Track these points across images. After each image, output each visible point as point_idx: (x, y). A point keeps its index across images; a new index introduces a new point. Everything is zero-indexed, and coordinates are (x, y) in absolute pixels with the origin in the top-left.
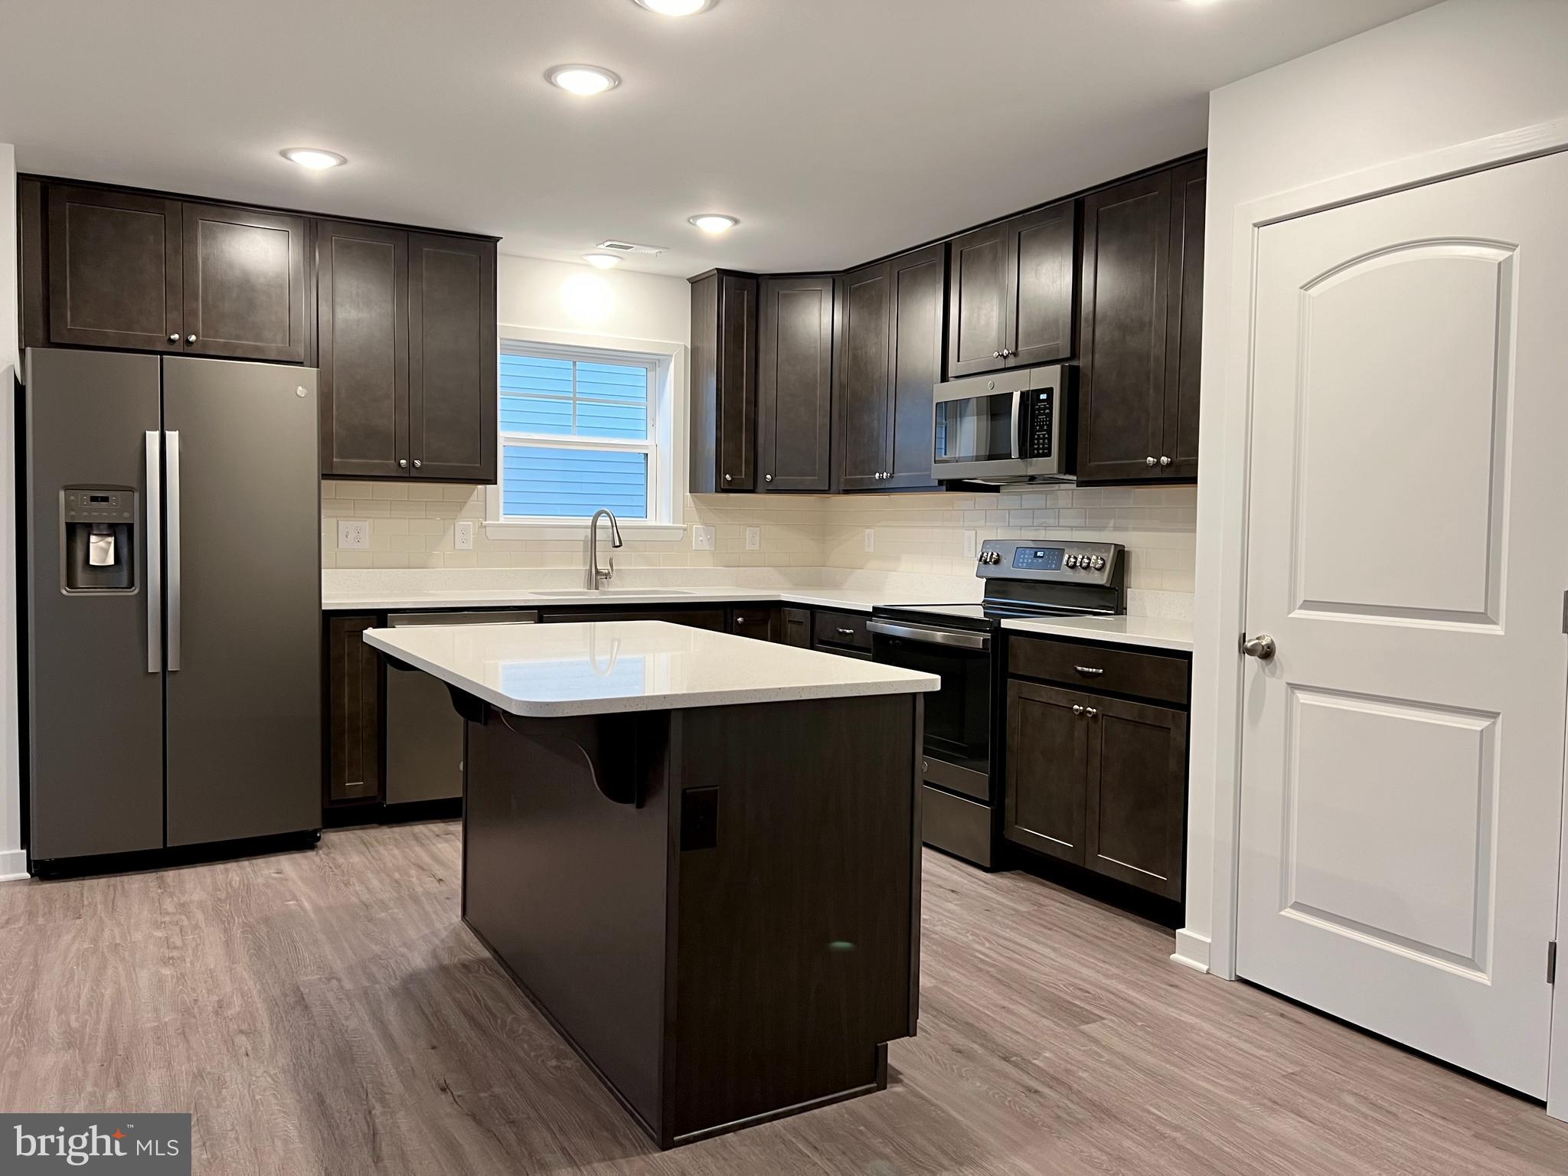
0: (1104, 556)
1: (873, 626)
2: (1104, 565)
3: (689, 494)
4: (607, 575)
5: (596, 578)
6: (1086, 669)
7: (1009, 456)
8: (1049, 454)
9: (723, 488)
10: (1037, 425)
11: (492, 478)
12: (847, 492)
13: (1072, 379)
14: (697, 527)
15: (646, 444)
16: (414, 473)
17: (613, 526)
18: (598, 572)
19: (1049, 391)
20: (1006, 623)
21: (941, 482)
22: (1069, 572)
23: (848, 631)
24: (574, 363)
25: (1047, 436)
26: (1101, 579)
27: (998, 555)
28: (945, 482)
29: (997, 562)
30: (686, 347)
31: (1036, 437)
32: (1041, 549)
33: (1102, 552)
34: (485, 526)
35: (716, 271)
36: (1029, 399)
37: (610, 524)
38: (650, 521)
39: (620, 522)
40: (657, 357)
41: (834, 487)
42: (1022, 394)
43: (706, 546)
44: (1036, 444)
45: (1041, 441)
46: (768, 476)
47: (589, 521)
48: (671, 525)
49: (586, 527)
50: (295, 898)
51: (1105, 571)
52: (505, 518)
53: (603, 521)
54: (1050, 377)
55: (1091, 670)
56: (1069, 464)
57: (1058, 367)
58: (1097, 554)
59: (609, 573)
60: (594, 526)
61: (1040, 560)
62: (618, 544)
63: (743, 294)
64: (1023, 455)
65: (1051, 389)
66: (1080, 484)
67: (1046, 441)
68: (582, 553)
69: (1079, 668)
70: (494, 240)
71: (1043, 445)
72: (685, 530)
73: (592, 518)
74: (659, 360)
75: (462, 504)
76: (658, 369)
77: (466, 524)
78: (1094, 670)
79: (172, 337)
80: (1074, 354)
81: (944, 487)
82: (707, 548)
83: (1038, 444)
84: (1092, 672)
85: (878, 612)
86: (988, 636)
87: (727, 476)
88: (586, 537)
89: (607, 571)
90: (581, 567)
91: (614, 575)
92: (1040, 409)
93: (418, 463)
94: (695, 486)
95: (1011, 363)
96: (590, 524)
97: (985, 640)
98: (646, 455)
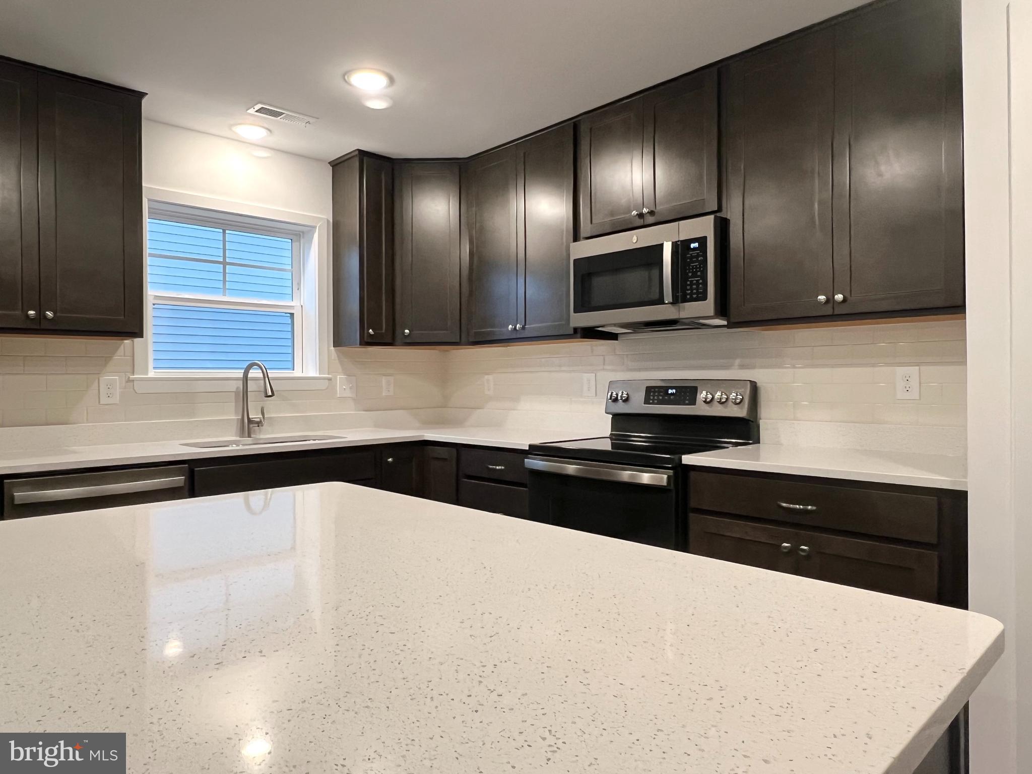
0: (741, 391)
1: (528, 462)
2: (742, 400)
3: (333, 348)
4: (259, 424)
5: (248, 426)
6: (792, 505)
7: (660, 301)
8: (705, 298)
9: (367, 342)
10: (689, 272)
11: (137, 331)
12: (476, 343)
13: (722, 227)
14: (340, 378)
15: (292, 304)
16: (47, 325)
17: (264, 377)
18: (250, 421)
19: (702, 241)
20: (688, 459)
21: (576, 330)
22: (706, 407)
23: (498, 468)
24: (224, 231)
25: (701, 281)
26: (741, 412)
27: (627, 394)
28: (579, 330)
29: (626, 400)
30: (328, 221)
31: (688, 283)
32: (672, 388)
33: (740, 389)
34: (134, 381)
35: (357, 153)
36: (681, 248)
37: (262, 376)
38: (297, 373)
39: (272, 374)
40: (301, 228)
41: (464, 339)
42: (675, 245)
43: (348, 393)
44: (689, 290)
45: (694, 286)
46: (407, 331)
47: (240, 374)
48: (318, 375)
49: (237, 379)
52: (155, 372)
53: (255, 373)
54: (704, 227)
56: (722, 309)
57: (712, 217)
59: (261, 421)
60: (245, 378)
61: (673, 397)
62: (271, 394)
63: (381, 176)
64: (675, 302)
65: (705, 238)
66: (730, 326)
67: (700, 286)
68: (234, 404)
69: (784, 505)
71: (697, 289)
72: (330, 379)
73: (243, 371)
74: (303, 232)
75: (107, 359)
76: (302, 240)
77: (111, 378)
80: (720, 209)
81: (579, 335)
82: (350, 395)
83: (692, 289)
84: (800, 509)
85: (536, 450)
87: (371, 330)
88: (238, 388)
89: (258, 420)
90: (232, 416)
91: (265, 423)
92: (692, 257)
93: (49, 314)
94: (338, 341)
95: (651, 219)
96: (241, 375)
97: (669, 478)
98: (292, 315)
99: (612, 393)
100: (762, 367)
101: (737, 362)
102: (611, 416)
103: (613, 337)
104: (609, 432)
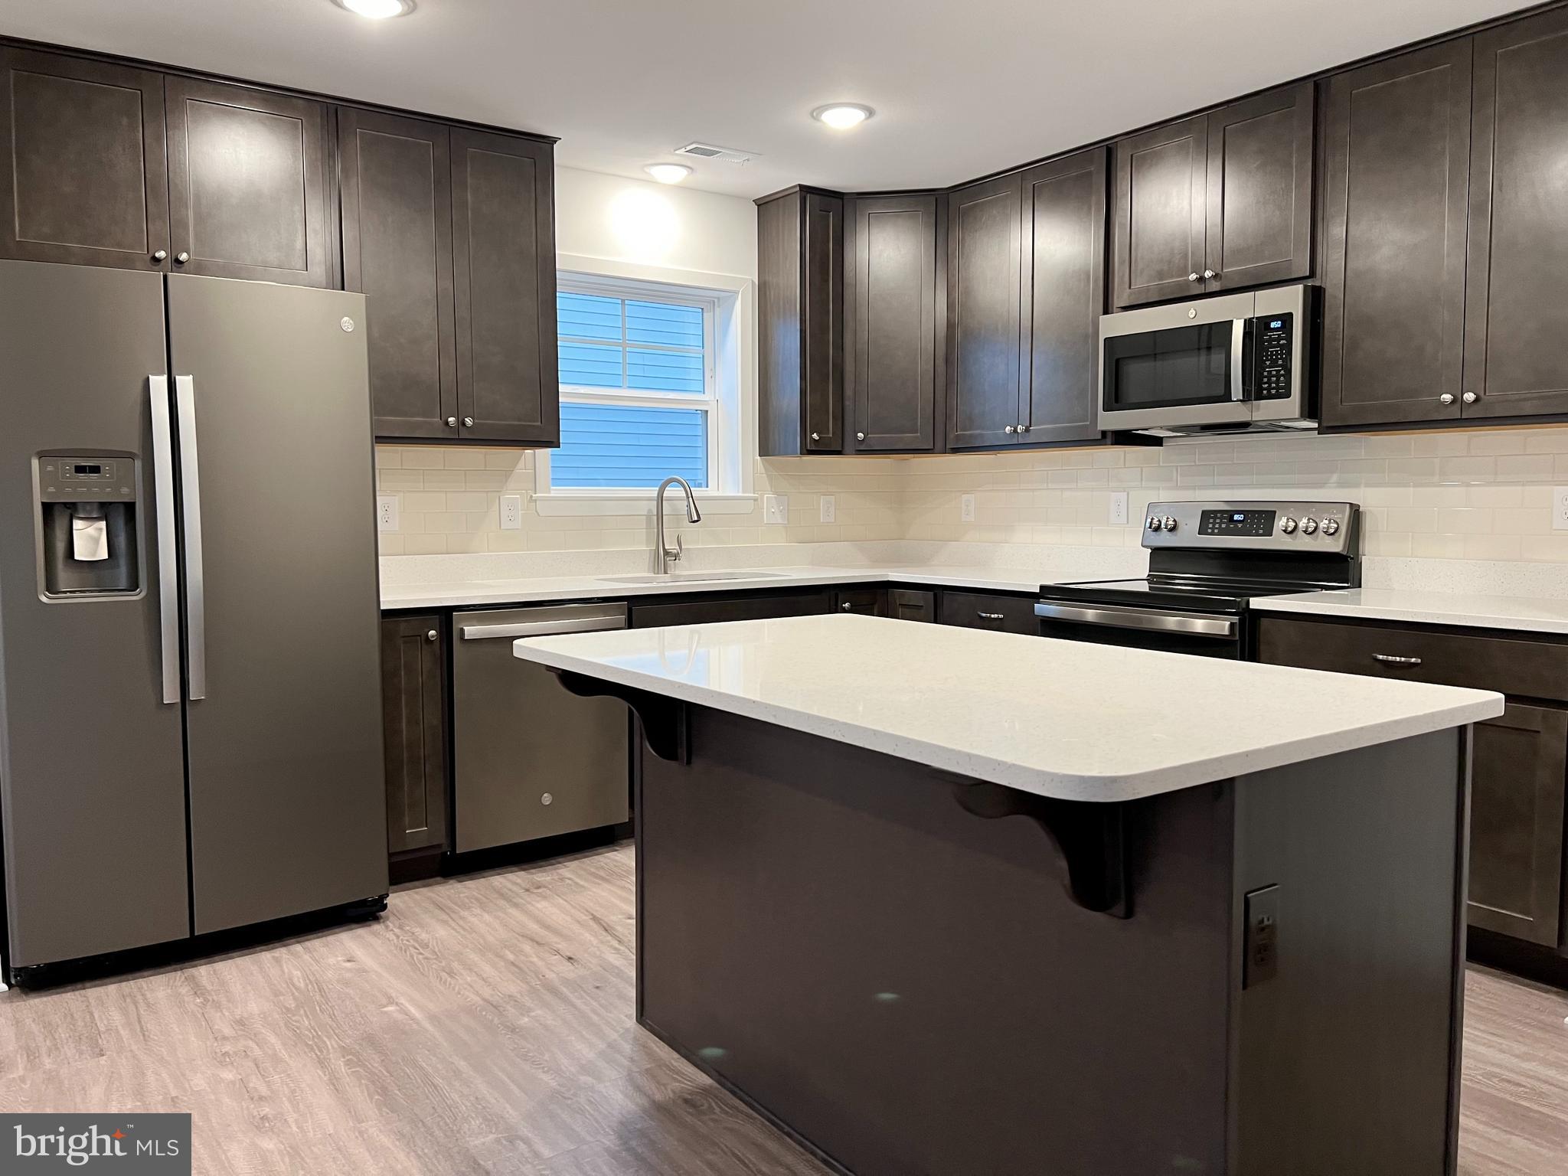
0: (1336, 517)
1: (1041, 608)
2: (1336, 530)
3: (759, 457)
4: (676, 556)
5: (664, 558)
6: (1390, 658)
7: (1226, 397)
8: (1288, 395)
9: (810, 449)
10: (1267, 360)
11: (555, 440)
12: (955, 451)
13: (1315, 299)
14: (768, 497)
15: (707, 399)
16: (464, 435)
17: (687, 498)
18: (666, 553)
19: (1287, 319)
20: (1257, 603)
21: (1104, 433)
22: (1287, 538)
23: (993, 616)
24: (623, 302)
25: (1282, 372)
26: (1335, 545)
27: (1175, 521)
28: (1109, 436)
29: (1173, 529)
30: (752, 284)
31: (1266, 374)
32: (1239, 512)
33: (1335, 514)
34: (536, 500)
35: (798, 189)
36: (1256, 329)
37: (685, 495)
38: (713, 491)
39: (697, 492)
40: (716, 294)
41: (939, 445)
42: (1248, 323)
43: (779, 519)
44: (1265, 383)
45: (1274, 379)
46: (860, 435)
47: (654, 492)
48: (740, 494)
49: (649, 499)
50: (391, 1001)
51: (1340, 535)
52: (556, 490)
53: (673, 492)
54: (1290, 300)
55: (1398, 659)
56: (1312, 408)
57: (1299, 288)
58: (1326, 515)
59: (679, 553)
60: (660, 498)
61: (1240, 525)
62: (696, 519)
63: (828, 216)
64: (1246, 398)
65: (1290, 315)
66: (1321, 430)
67: (1282, 379)
68: (647, 531)
69: (1381, 657)
70: (551, 141)
71: (1278, 382)
72: (755, 500)
73: (658, 489)
74: (719, 299)
75: (507, 474)
76: (717, 310)
77: (512, 497)
78: (1403, 659)
79: (157, 255)
80: (1312, 274)
81: (1109, 441)
82: (780, 521)
83: (1269, 382)
84: (1400, 662)
85: (1047, 592)
86: (1236, 619)
87: (815, 434)
88: (650, 511)
89: (676, 552)
90: (644, 547)
91: (682, 555)
92: (1271, 340)
93: (469, 421)
94: (766, 448)
95: (1215, 286)
96: (655, 494)
97: (1232, 625)
98: (707, 411)
99: (1152, 519)
100: (1367, 485)
101: (1335, 478)
102: (1150, 551)
103: (1157, 441)
104: (1147, 573)
